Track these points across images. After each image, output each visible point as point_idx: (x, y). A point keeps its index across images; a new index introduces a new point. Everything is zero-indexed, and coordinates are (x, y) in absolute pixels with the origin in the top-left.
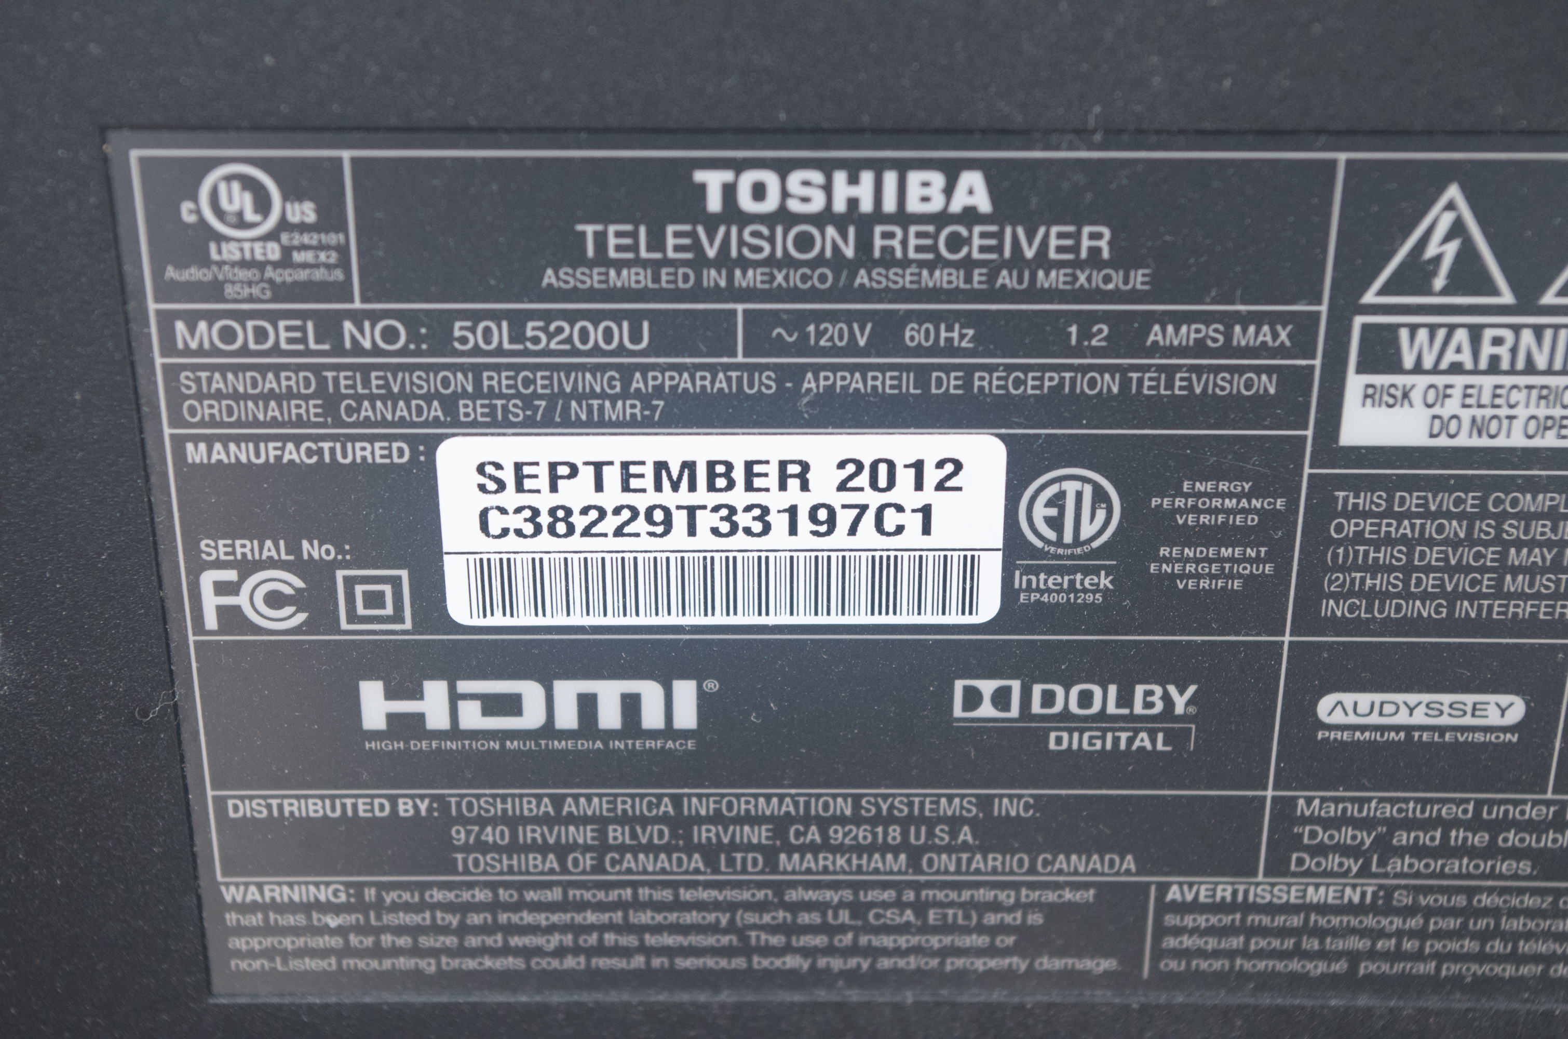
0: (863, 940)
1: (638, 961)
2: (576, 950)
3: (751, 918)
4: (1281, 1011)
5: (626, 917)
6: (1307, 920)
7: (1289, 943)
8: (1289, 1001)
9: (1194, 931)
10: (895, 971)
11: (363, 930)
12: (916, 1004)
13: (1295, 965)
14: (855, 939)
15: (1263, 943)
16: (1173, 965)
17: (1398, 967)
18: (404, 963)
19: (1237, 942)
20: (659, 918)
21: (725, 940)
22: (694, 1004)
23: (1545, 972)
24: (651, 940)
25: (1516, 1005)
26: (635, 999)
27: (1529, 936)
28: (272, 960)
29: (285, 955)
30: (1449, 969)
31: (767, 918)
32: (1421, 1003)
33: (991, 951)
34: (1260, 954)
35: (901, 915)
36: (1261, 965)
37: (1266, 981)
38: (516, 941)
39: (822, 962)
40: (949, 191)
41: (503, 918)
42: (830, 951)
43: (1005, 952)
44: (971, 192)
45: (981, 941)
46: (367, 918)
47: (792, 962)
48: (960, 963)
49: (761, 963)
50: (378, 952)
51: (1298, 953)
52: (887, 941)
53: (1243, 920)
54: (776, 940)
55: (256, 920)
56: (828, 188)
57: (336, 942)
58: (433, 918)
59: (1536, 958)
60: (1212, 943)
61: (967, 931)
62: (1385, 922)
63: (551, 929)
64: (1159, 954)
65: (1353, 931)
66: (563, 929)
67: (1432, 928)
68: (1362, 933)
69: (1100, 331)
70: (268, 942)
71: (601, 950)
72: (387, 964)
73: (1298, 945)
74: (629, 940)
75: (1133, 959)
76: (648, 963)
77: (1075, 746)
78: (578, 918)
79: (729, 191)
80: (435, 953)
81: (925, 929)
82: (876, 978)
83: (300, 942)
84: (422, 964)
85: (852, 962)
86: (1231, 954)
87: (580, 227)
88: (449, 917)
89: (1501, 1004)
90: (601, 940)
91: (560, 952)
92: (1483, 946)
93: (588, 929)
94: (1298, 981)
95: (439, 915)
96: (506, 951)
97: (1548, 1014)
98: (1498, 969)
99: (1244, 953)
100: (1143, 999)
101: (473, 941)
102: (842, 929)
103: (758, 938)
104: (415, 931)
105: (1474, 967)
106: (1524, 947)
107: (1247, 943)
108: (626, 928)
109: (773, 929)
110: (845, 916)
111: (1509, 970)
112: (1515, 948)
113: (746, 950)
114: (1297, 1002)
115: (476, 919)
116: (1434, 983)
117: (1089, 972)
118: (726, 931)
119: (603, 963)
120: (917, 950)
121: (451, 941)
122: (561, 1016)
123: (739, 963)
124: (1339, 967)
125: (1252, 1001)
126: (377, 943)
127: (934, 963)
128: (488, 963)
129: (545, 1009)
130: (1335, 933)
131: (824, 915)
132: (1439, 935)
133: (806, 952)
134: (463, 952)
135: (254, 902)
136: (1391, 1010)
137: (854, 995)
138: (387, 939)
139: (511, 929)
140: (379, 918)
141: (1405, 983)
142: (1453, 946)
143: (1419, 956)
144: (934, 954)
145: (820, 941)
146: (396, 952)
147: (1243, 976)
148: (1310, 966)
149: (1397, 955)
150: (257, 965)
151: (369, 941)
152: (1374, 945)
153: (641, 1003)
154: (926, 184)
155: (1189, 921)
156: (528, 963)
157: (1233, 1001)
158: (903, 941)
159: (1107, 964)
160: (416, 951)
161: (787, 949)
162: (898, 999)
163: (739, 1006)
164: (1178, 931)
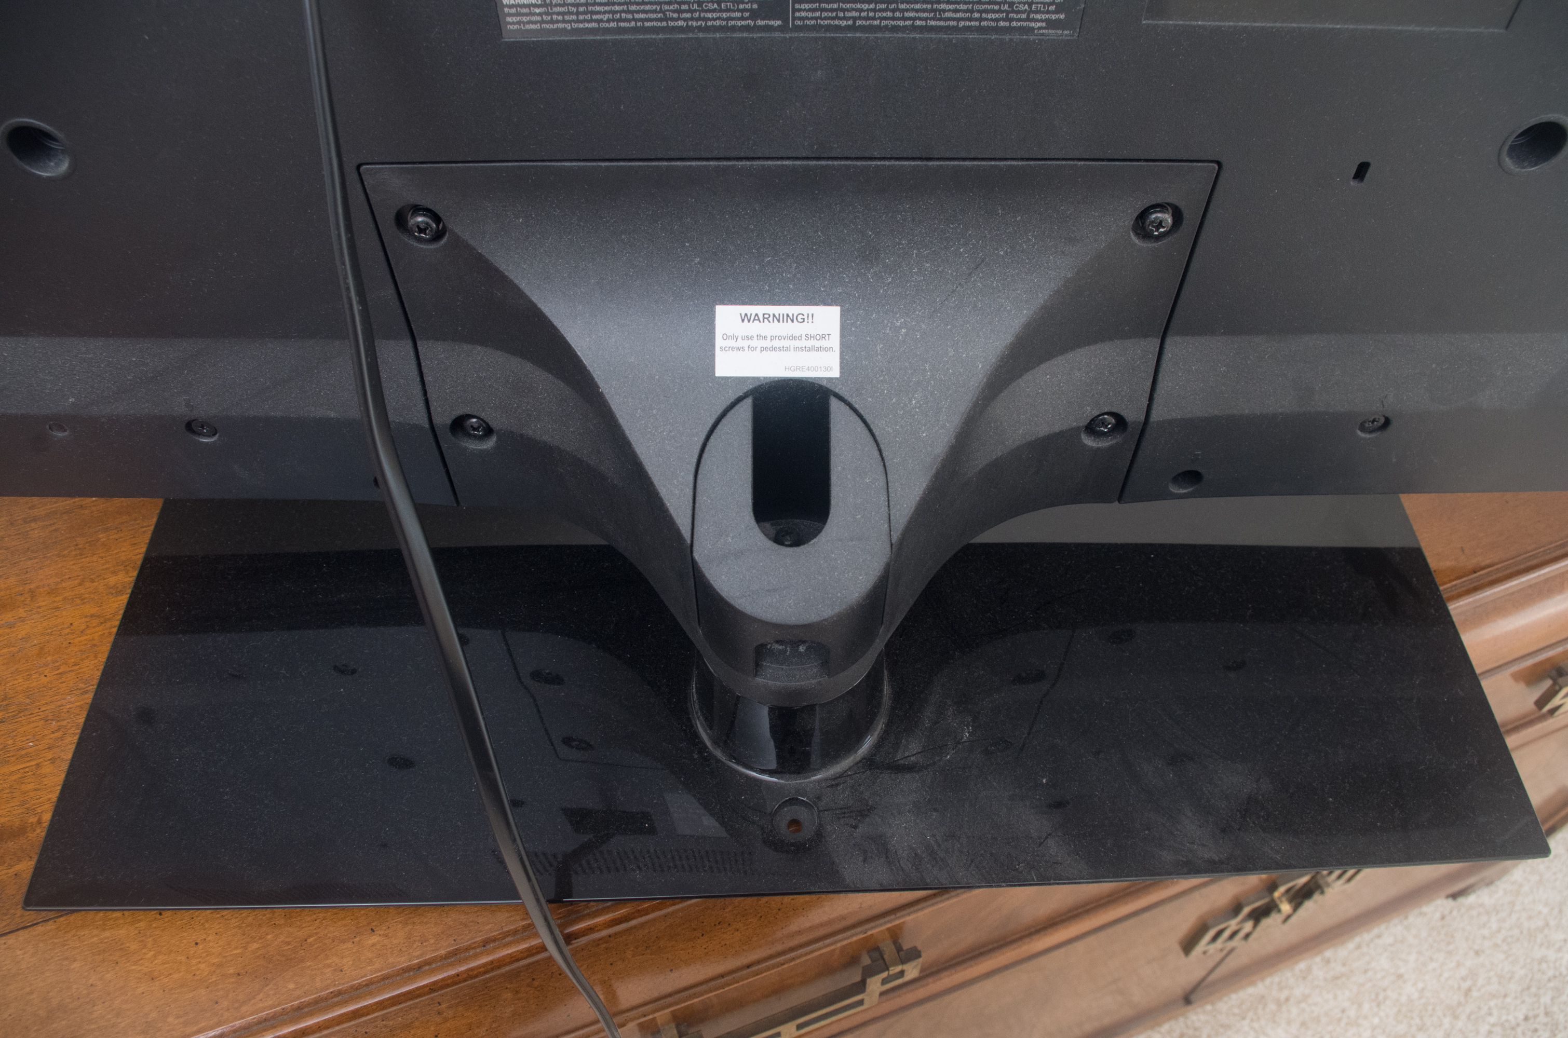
0: (702, 15)
1: (633, 24)
2: (613, 20)
3: (667, 7)
4: (833, 38)
5: (628, 8)
6: (839, 5)
7: (834, 14)
8: (835, 35)
9: (805, 10)
10: (713, 26)
11: (547, 14)
12: (720, 38)
13: (836, 22)
14: (700, 15)
15: (826, 14)
16: (799, 23)
17: (868, 22)
18: (561, 26)
19: (817, 14)
20: (638, 8)
21: (659, 15)
22: (651, 38)
23: (913, 23)
24: (636, 16)
25: (905, 35)
26: (633, 37)
27: (907, 10)
28: (520, 25)
29: (524, 23)
30: (884, 23)
31: (672, 7)
32: (876, 35)
33: (742, 18)
34: (826, 18)
35: (713, 5)
36: (826, 22)
37: (828, 28)
38: (594, 17)
39: (690, 23)
41: (590, 8)
42: (692, 19)
43: (746, 19)
45: (739, 15)
46: (548, 9)
47: (681, 23)
48: (733, 23)
49: (671, 24)
50: (552, 22)
51: (837, 18)
52: (709, 15)
53: (819, 6)
54: (675, 15)
55: (513, 11)
57: (539, 18)
58: (568, 9)
59: (910, 19)
60: (810, 15)
61: (734, 11)
62: (863, 6)
63: (605, 12)
64: (794, 19)
65: (853, 9)
66: (609, 12)
67: (877, 8)
68: (856, 10)
70: (519, 18)
71: (621, 20)
72: (555, 26)
73: (837, 14)
74: (630, 16)
75: (786, 21)
76: (636, 24)
78: (613, 8)
80: (570, 22)
81: (721, 11)
82: (707, 29)
83: (528, 18)
84: (566, 26)
85: (699, 23)
86: (816, 18)
88: (573, 8)
89: (900, 35)
90: (621, 16)
91: (608, 21)
92: (894, 14)
93: (617, 12)
94: (838, 28)
95: (570, 8)
96: (591, 21)
97: (914, 39)
98: (899, 23)
99: (820, 18)
100: (790, 35)
101: (581, 17)
102: (695, 11)
103: (669, 15)
104: (563, 14)
105: (891, 22)
106: (907, 15)
107: (821, 14)
108: (628, 12)
109: (674, 11)
110: (696, 6)
111: (901, 23)
112: (903, 15)
113: (666, 19)
114: (838, 35)
115: (581, 9)
116: (879, 28)
117: (773, 26)
118: (659, 12)
119: (622, 24)
120: (719, 18)
121: (574, 17)
122: (610, 44)
123: (664, 24)
124: (850, 22)
125: (824, 35)
126: (552, 18)
127: (725, 23)
128: (587, 25)
129: (606, 41)
130: (848, 10)
131: (689, 6)
132: (881, 10)
133: (685, 20)
134: (578, 21)
135: (513, 4)
136: (867, 38)
137: (701, 35)
138: (555, 17)
139: (593, 13)
140: (551, 9)
141: (871, 29)
142: (884, 14)
143: (874, 18)
144: (723, 19)
145: (688, 15)
146: (558, 22)
147: (821, 26)
148: (841, 22)
149: (867, 18)
150: (515, 27)
151: (549, 18)
152: (860, 14)
153: (635, 39)
155: (803, 6)
156: (599, 25)
157: (817, 35)
158: (715, 15)
159: (779, 23)
160: (564, 21)
161: (679, 19)
162: (715, 36)
163: (665, 39)
164: (799, 10)
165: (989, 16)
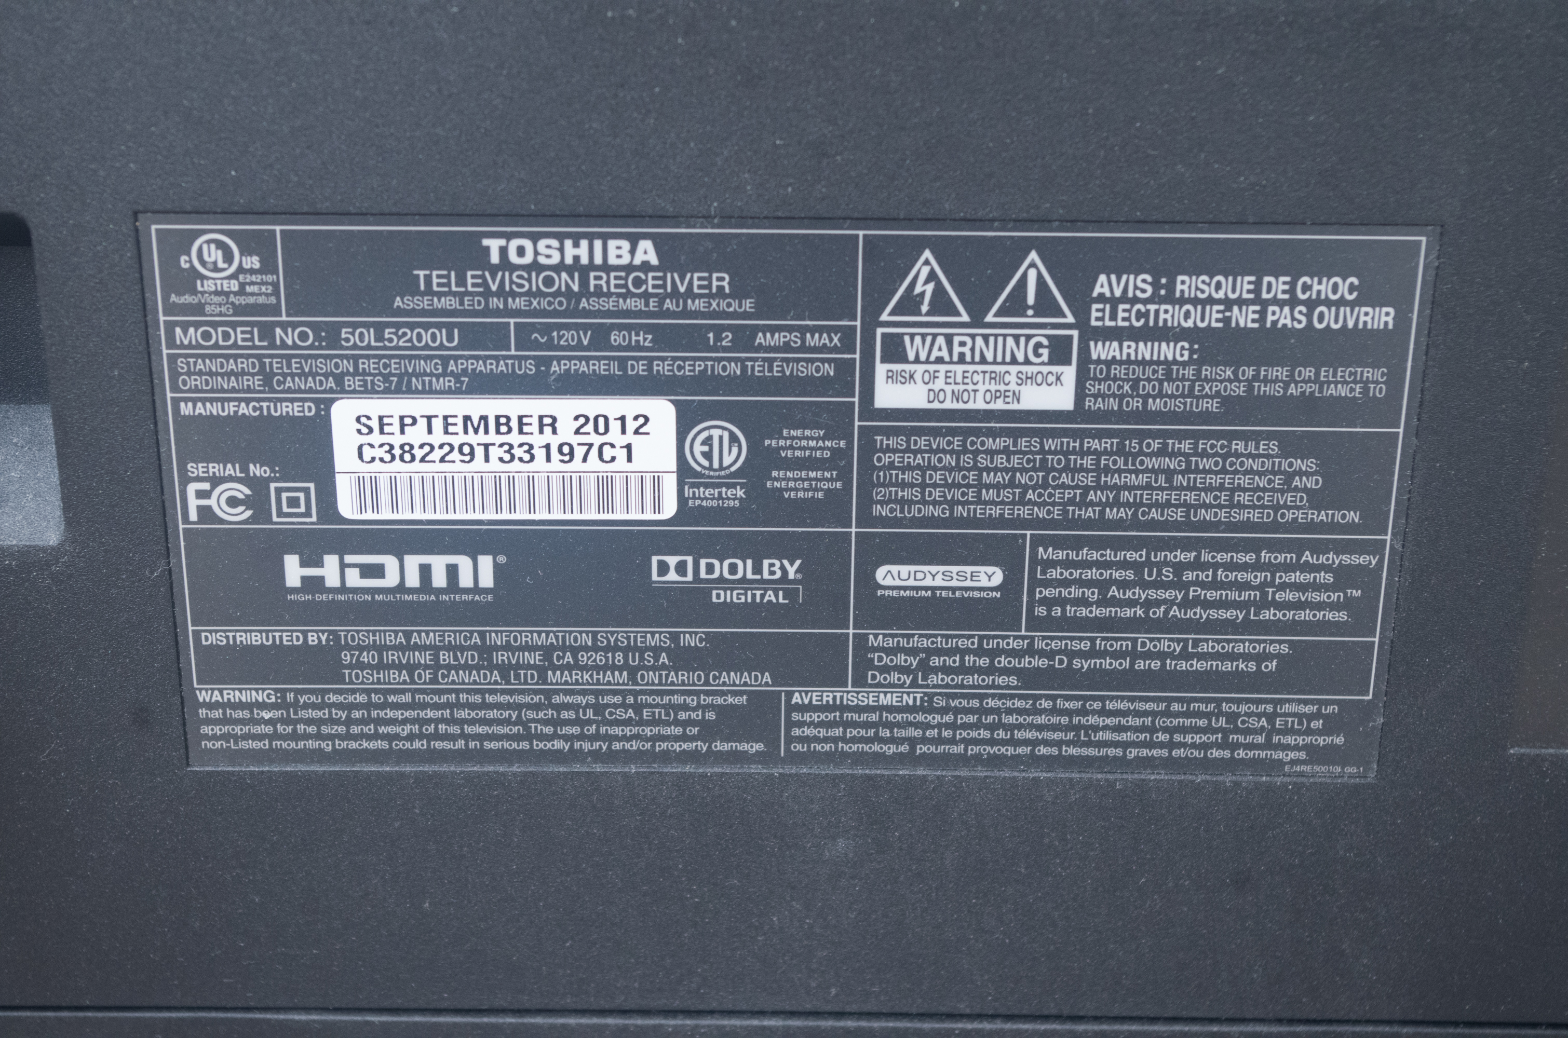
0: (603, 730)
1: (461, 744)
2: (421, 736)
3: (531, 715)
4: (869, 778)
5: (452, 714)
6: (881, 716)
7: (871, 733)
8: (873, 772)
9: (811, 724)
10: (624, 751)
11: (286, 721)
12: (637, 773)
13: (876, 748)
14: (598, 729)
15: (855, 732)
16: (799, 747)
17: (941, 749)
18: (312, 744)
19: (838, 732)
20: (473, 714)
21: (515, 729)
22: (496, 773)
23: (1033, 751)
24: (468, 729)
25: (1016, 774)
26: (458, 770)
27: (1020, 727)
28: (228, 742)
29: (236, 738)
30: (973, 750)
31: (541, 715)
32: (957, 773)
33: (684, 738)
34: (854, 740)
35: (626, 713)
36: (855, 748)
37: (859, 758)
38: (382, 730)
39: (577, 745)
40: (633, 252)
41: (374, 714)
42: (582, 737)
43: (693, 739)
44: (645, 252)
45: (678, 731)
46: (288, 713)
47: (558, 744)
48: (664, 746)
49: (539, 745)
50: (295, 736)
51: (877, 739)
52: (617, 731)
53: (841, 717)
54: (548, 730)
55: (217, 714)
56: (561, 250)
57: (269, 729)
58: (330, 713)
59: (1026, 742)
60: (823, 733)
61: (668, 724)
62: (930, 718)
63: (405, 722)
64: (790, 740)
65: (911, 724)
66: (413, 721)
67: (959, 721)
68: (916, 725)
69: (727, 336)
70: (225, 729)
71: (437, 736)
72: (301, 745)
73: (876, 733)
74: (454, 730)
75: (773, 743)
76: (466, 745)
77: (728, 600)
78: (422, 714)
79: (503, 251)
80: (331, 737)
81: (641, 723)
82: (612, 756)
83: (246, 729)
84: (323, 745)
85: (596, 745)
86: (835, 740)
87: (416, 272)
88: (340, 713)
89: (1006, 773)
90: (436, 729)
91: (411, 737)
92: (992, 734)
93: (429, 721)
94: (879, 758)
95: (334, 711)
96: (376, 736)
97: (1036, 780)
98: (1003, 750)
99: (844, 739)
100: (781, 771)
101: (355, 730)
102: (589, 722)
103: (536, 728)
104: (319, 722)
105: (988, 748)
106: (1018, 735)
107: (845, 732)
108: (452, 721)
109: (546, 722)
110: (590, 713)
111: (1010, 751)
112: (1012, 735)
113: (529, 737)
114: (879, 772)
115: (357, 714)
116: (964, 760)
117: (746, 752)
118: (515, 724)
119: (438, 745)
120: (637, 737)
121: (342, 729)
122: (412, 781)
123: (525, 745)
124: (905, 748)
125: (850, 772)
126: (295, 730)
127: (648, 745)
128: (365, 744)
129: (402, 775)
130: (899, 725)
131: (577, 713)
132: (965, 726)
133: (567, 738)
134: (348, 737)
135: (217, 701)
136: (938, 777)
137: (599, 768)
138: (301, 728)
139: (379, 722)
140: (296, 713)
141: (946, 760)
142: (974, 734)
143: (953, 741)
144: (647, 740)
145: (575, 730)
146: (306, 736)
147: (844, 755)
148: (885, 748)
149: (940, 741)
150: (218, 745)
151: (289, 729)
152: (924, 733)
153: (462, 772)
154: (619, 248)
155: (807, 717)
156: (390, 745)
157: (837, 771)
158: (628, 731)
159: (758, 747)
160: (319, 736)
161: (554, 736)
162: (627, 770)
163: (525, 774)
164: (800, 724)
165: (1189, 739)
